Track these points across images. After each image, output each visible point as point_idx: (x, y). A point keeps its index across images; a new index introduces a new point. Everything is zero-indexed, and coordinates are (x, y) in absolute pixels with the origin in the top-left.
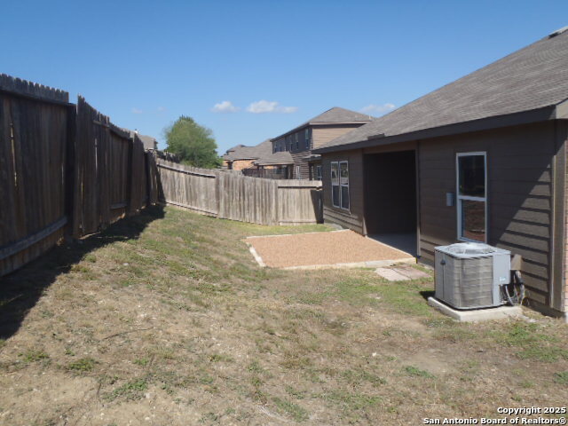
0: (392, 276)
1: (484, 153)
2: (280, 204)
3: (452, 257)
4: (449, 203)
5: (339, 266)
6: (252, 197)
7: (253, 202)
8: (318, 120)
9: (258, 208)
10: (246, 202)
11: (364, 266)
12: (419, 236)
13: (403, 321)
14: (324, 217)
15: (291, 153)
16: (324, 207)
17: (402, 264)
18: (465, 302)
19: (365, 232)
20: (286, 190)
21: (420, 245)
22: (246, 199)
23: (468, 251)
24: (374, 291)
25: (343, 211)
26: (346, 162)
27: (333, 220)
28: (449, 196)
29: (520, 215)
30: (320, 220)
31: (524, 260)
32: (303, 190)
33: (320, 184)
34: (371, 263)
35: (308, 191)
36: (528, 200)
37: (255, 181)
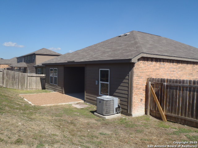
0: (78, 107)
1: (109, 70)
2: (28, 82)
3: (103, 100)
4: (97, 84)
5: (60, 104)
6: (17, 80)
7: (18, 82)
8: (38, 52)
9: (19, 84)
10: (15, 82)
11: (68, 104)
12: (85, 94)
13: (90, 120)
14: (46, 87)
15: (26, 63)
16: (46, 84)
17: (80, 103)
18: (106, 113)
19: (64, 93)
20: (31, 77)
21: (86, 96)
22: (15, 80)
23: (107, 98)
24: (76, 112)
25: (54, 85)
26: (57, 69)
27: (50, 88)
28: (97, 82)
29: (120, 88)
30: (44, 88)
31: (120, 100)
32: (37, 77)
33: (43, 75)
34: (70, 103)
35: (39, 78)
36: (122, 83)
37: (19, 74)
